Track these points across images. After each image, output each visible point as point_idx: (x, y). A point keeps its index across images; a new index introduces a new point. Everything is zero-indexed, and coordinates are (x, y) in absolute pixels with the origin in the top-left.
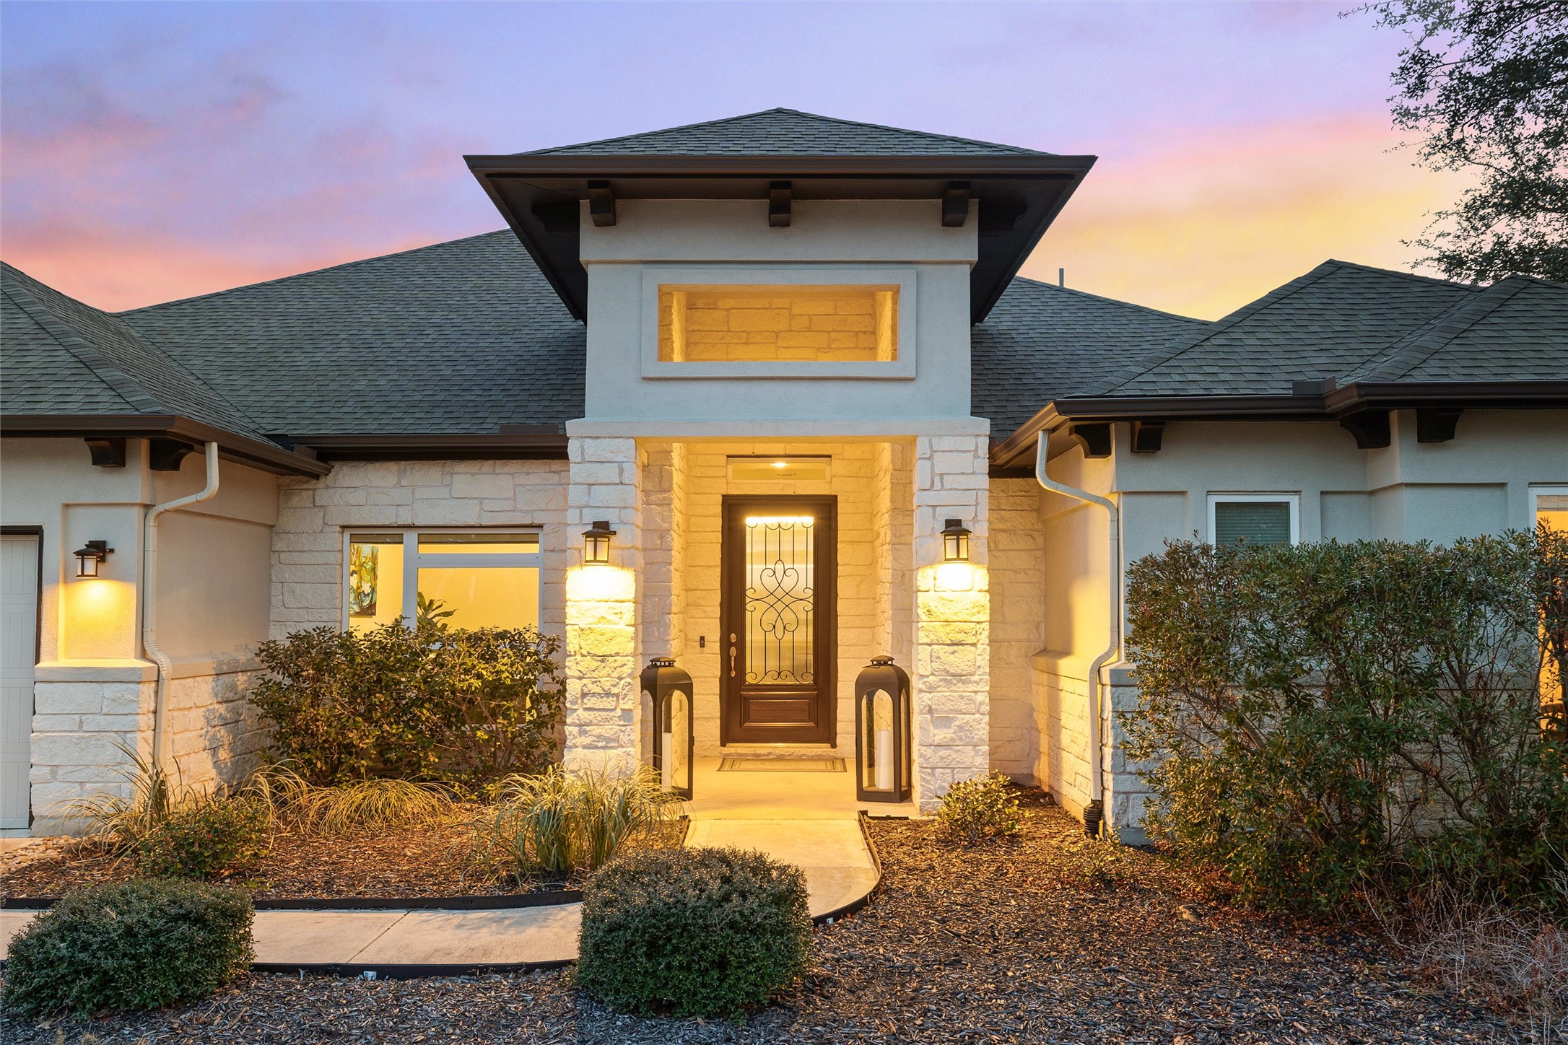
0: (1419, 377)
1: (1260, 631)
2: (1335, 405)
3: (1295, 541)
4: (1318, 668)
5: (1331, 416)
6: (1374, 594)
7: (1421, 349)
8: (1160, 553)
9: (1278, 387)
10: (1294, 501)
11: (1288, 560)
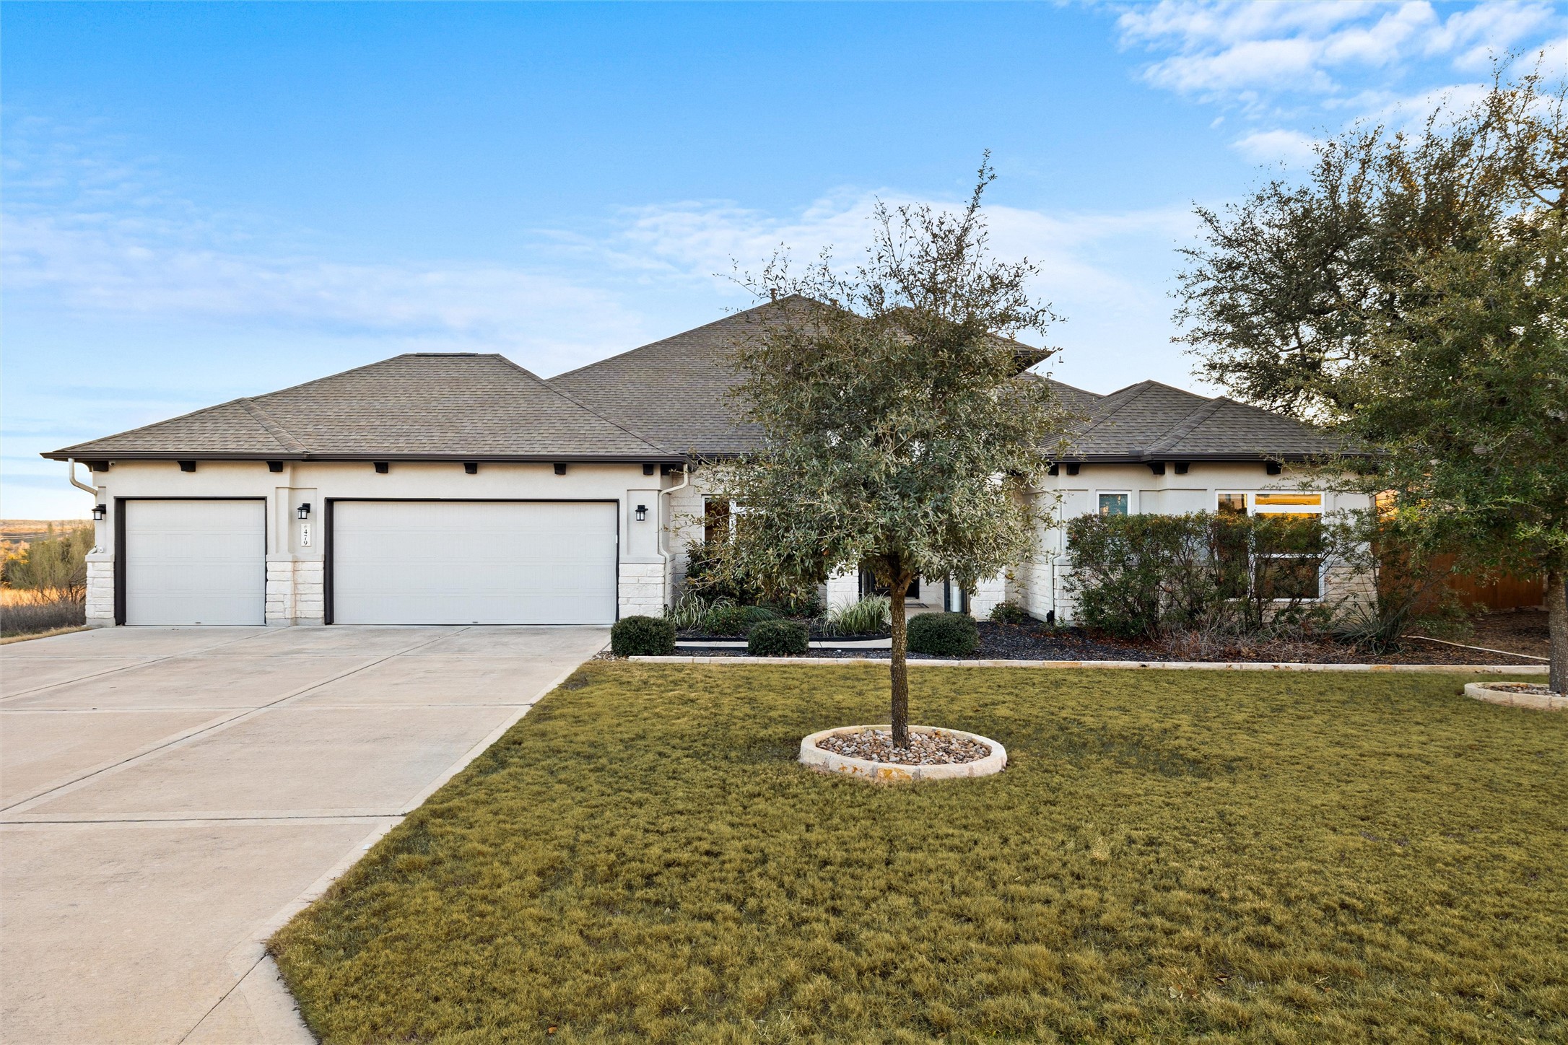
0: (1175, 451)
1: (1115, 545)
2: (1145, 459)
3: (1130, 512)
4: (1135, 558)
5: (1144, 463)
6: (1154, 533)
7: (1177, 437)
8: (1080, 516)
9: (1123, 451)
10: (1129, 494)
11: (1125, 520)
